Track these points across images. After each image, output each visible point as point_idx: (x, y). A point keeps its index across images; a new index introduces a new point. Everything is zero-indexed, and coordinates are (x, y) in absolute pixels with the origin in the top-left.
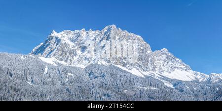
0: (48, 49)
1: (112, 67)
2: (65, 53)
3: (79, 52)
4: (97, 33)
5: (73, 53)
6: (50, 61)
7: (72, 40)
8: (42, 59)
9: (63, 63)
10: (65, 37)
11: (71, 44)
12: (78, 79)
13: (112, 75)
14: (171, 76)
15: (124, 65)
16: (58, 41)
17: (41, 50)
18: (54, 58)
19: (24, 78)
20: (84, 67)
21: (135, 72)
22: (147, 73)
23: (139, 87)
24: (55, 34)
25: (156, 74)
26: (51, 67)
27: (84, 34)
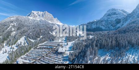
0: (31, 15)
1: (45, 20)
2: (35, 16)
3: (38, 16)
4: (43, 12)
5: (37, 16)
6: (31, 18)
7: (37, 14)
8: (29, 17)
9: (34, 19)
10: (35, 12)
11: (36, 14)
12: (37, 23)
13: (45, 22)
14: (57, 23)
15: (48, 20)
16: (33, 13)
17: (29, 15)
18: (32, 17)
19: (25, 22)
20: (39, 20)
21: (50, 22)
22: (52, 22)
23: (50, 25)
24: (33, 12)
25: (54, 23)
26: (31, 20)
27: (40, 12)
